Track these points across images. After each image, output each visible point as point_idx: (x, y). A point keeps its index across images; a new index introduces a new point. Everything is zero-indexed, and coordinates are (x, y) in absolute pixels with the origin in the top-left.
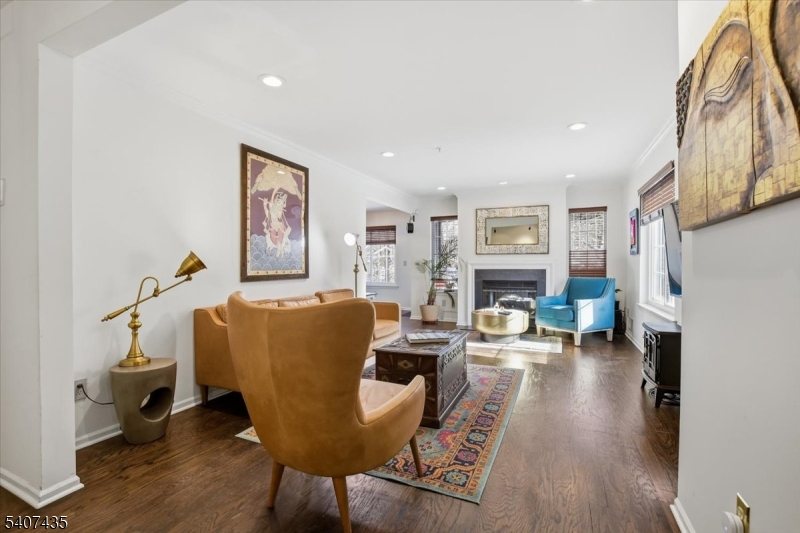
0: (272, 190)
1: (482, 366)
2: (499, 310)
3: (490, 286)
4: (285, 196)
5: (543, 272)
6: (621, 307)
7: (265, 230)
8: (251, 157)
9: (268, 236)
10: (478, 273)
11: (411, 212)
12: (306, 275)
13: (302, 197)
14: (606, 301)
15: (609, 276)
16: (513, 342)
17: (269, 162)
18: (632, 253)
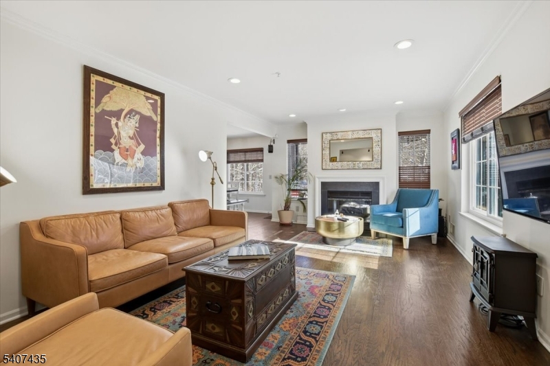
0: (122, 110)
1: (317, 271)
2: (339, 216)
3: (334, 196)
4: (138, 117)
5: (377, 184)
6: (443, 214)
7: (113, 147)
8: (94, 78)
9: (117, 153)
10: (324, 185)
11: (271, 136)
12: (162, 187)
13: (158, 119)
14: (431, 210)
15: (432, 188)
16: (350, 244)
17: (117, 84)
18: (454, 168)
